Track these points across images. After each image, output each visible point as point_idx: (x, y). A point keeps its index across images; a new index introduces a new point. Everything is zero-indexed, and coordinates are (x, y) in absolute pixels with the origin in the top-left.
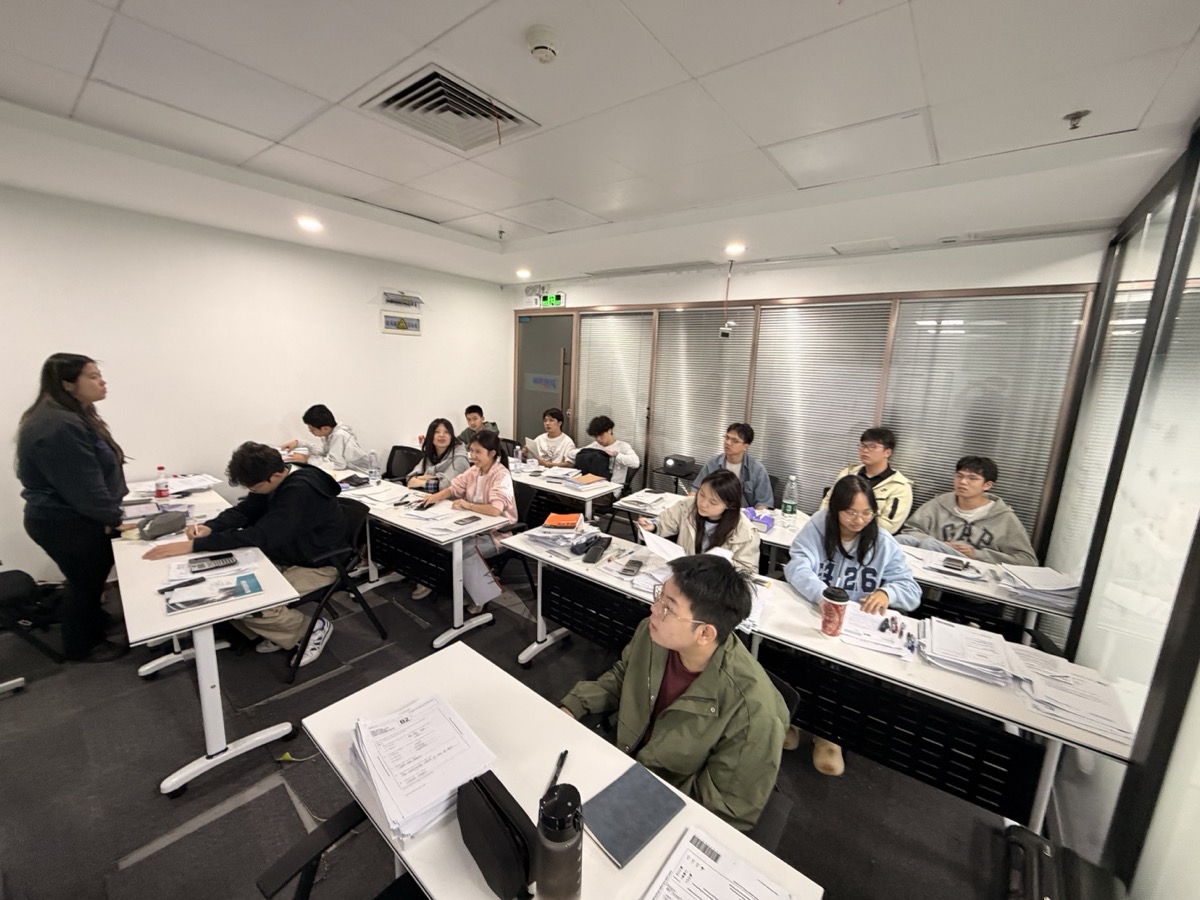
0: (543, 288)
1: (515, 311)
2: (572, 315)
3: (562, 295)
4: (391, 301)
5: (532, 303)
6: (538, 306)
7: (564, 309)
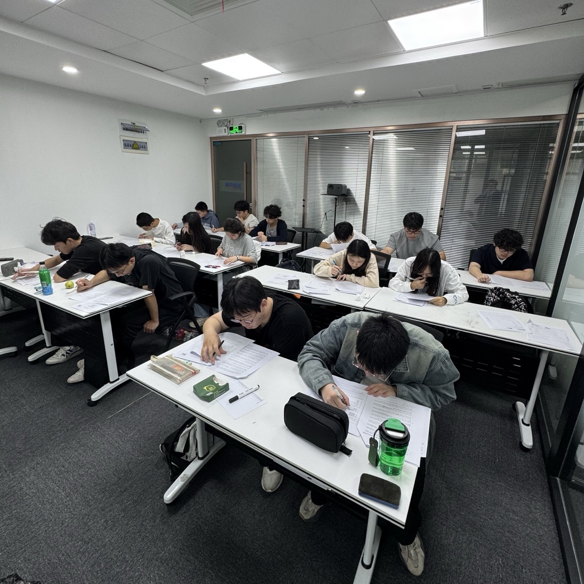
0: (230, 122)
1: (211, 138)
2: (251, 140)
3: (243, 126)
4: (126, 129)
5: (222, 132)
6: (226, 134)
7: (245, 136)
